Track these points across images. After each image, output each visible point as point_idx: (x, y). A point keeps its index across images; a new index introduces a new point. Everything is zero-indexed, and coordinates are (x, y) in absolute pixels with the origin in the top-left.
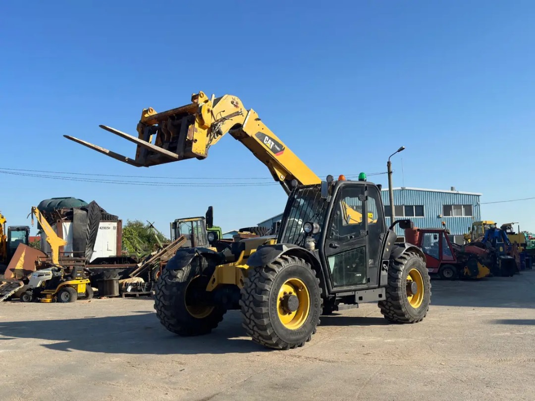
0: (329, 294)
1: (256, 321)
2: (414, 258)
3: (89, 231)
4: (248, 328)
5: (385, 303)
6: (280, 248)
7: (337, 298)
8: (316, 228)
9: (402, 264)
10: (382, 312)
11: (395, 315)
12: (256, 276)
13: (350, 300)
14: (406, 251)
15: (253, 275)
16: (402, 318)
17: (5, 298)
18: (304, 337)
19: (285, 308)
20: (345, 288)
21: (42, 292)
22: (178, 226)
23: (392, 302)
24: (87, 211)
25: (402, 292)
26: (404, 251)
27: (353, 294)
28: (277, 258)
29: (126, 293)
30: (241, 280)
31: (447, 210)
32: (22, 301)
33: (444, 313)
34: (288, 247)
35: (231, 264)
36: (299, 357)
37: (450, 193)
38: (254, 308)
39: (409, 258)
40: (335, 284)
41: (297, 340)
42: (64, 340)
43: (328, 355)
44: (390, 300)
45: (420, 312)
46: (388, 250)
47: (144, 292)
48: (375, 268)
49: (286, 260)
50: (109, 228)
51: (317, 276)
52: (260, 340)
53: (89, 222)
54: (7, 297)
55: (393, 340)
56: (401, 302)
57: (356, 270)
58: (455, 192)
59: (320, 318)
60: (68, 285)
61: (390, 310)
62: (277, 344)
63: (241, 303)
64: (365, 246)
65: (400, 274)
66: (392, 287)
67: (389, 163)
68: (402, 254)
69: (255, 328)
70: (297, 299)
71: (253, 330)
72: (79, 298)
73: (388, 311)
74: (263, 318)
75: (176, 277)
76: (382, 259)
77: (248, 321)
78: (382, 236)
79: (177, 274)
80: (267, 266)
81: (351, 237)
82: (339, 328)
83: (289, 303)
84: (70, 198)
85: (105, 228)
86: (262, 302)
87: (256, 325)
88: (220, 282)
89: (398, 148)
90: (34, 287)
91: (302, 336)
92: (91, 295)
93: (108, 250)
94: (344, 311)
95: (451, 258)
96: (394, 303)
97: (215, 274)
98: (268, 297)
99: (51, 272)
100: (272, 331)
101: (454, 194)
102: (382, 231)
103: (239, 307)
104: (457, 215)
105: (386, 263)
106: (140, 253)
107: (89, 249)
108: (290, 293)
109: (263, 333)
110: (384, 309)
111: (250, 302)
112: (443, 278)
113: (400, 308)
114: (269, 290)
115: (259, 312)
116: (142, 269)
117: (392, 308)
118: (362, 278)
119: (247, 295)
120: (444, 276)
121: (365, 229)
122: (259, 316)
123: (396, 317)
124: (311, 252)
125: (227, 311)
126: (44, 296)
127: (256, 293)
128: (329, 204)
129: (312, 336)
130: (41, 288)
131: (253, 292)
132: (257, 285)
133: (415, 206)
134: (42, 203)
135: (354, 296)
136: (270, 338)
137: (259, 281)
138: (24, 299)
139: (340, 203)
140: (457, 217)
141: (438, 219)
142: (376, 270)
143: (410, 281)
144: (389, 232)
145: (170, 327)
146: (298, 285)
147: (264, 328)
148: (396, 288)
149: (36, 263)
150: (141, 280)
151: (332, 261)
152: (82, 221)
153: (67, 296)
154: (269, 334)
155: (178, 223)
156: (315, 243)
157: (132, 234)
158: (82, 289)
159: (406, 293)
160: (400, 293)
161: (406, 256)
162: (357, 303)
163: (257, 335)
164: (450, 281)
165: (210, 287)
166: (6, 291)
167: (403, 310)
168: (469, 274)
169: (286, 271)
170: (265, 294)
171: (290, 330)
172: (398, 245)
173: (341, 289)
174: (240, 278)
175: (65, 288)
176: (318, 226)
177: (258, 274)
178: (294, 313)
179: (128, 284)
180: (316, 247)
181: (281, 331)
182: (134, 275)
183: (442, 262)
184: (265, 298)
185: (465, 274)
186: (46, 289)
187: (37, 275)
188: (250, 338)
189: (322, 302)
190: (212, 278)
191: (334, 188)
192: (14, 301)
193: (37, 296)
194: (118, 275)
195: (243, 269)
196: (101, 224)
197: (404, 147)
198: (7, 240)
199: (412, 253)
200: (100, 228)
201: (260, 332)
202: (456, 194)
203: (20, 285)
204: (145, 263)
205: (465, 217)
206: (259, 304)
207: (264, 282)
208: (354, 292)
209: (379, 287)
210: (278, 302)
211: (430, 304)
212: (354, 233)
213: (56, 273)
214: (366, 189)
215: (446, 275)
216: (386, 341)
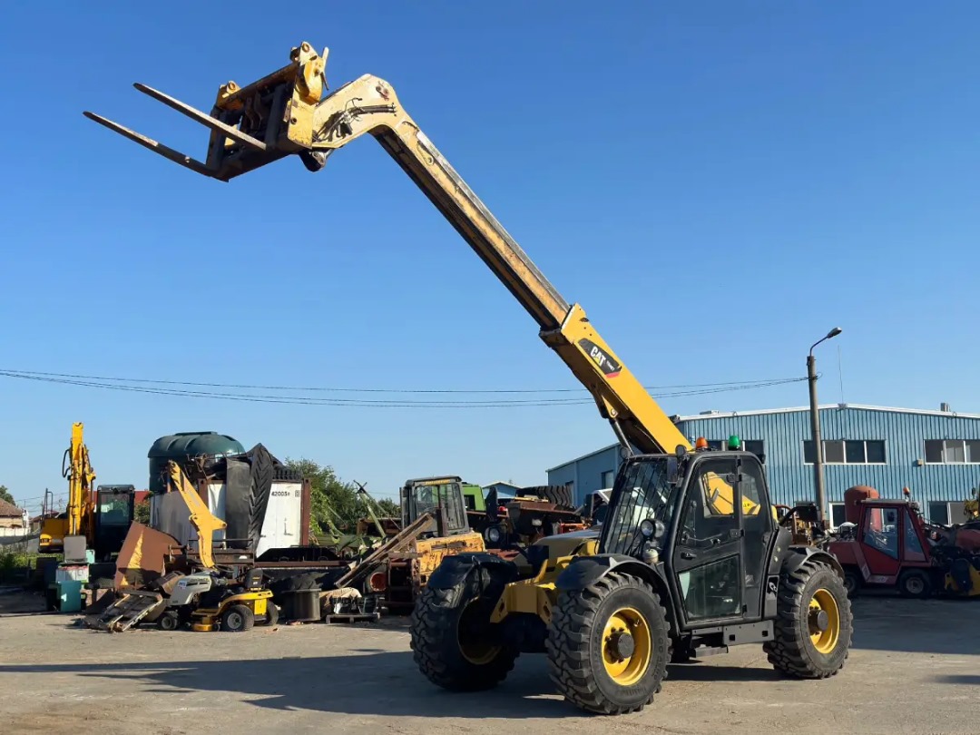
0: (681, 631)
1: (571, 671)
2: (822, 570)
3: (254, 498)
4: (559, 683)
5: (774, 645)
6: (606, 562)
7: (694, 638)
8: (660, 529)
9: (801, 581)
10: (771, 659)
11: (790, 665)
12: (570, 604)
13: (715, 641)
14: (809, 559)
15: (565, 601)
16: (802, 669)
17: (133, 623)
18: (644, 697)
19: (613, 653)
20: (706, 622)
21: (194, 613)
22: (413, 494)
23: (786, 644)
24: (250, 463)
25: (801, 628)
26: (805, 561)
27: (720, 631)
28: (602, 578)
29: (333, 616)
30: (545, 608)
31: (933, 449)
32: (159, 628)
33: (878, 662)
34: (618, 561)
35: (527, 581)
36: (635, 725)
37: (939, 416)
38: (568, 652)
39: (813, 572)
40: (691, 615)
41: (633, 701)
42: (275, 693)
43: (677, 723)
44: (781, 639)
45: (832, 660)
46: (776, 559)
47: (363, 614)
48: (756, 590)
49: (615, 579)
50: (286, 494)
51: (662, 603)
52: (576, 700)
53: (253, 483)
54: (137, 620)
55: (781, 705)
56: (799, 644)
57: (725, 592)
58: (950, 414)
59: (668, 667)
60: (239, 602)
61: (782, 657)
62: (602, 707)
63: (547, 643)
64: (738, 554)
65: (798, 598)
66: (784, 620)
67: (810, 360)
68: (801, 566)
69: (570, 683)
70: (631, 639)
71: (566, 684)
72: (257, 624)
73: (779, 658)
74: (581, 667)
75: (444, 600)
76: (767, 575)
77: (559, 671)
78: (767, 537)
79: (446, 595)
80: (586, 590)
81: (715, 541)
82: (698, 685)
83: (620, 645)
84: (209, 433)
85: (280, 494)
86: (580, 644)
87: (571, 677)
88: (513, 610)
89: (830, 330)
90: (179, 603)
91: (639, 695)
92: (275, 618)
93: (285, 534)
94: (707, 657)
95: (921, 557)
96: (789, 645)
97: (504, 597)
98: (588, 636)
99: (209, 578)
100: (595, 687)
101: (948, 417)
102: (767, 529)
103: (545, 650)
104: (955, 460)
105: (774, 580)
106: (336, 538)
107: (253, 532)
108: (621, 630)
109: (582, 690)
110: (772, 653)
111: (562, 643)
112: (906, 595)
113: (797, 653)
114: (589, 625)
115: (577, 659)
116: (356, 572)
117: (784, 654)
118: (734, 605)
119: (557, 633)
120: (906, 590)
121: (737, 527)
122: (576, 664)
123: (792, 668)
124: (652, 567)
125: (521, 654)
126: (199, 619)
127: (570, 629)
128: (680, 490)
129: (655, 695)
130: (192, 605)
131: (566, 629)
132: (573, 618)
133: (868, 442)
134: (158, 443)
135: (721, 635)
136: (592, 697)
137: (575, 611)
138: (164, 625)
139: (700, 480)
140: (952, 463)
141: (914, 468)
142: (757, 593)
143: (816, 608)
144: (778, 530)
145: (435, 678)
146: (633, 617)
147: (584, 682)
148: (791, 622)
149: (166, 557)
150: (356, 593)
151: (685, 579)
152: (242, 481)
153: (237, 620)
154: (591, 691)
155: (413, 488)
156: (658, 551)
157: (320, 502)
158: (261, 608)
159: (807, 630)
160: (797, 629)
161: (808, 569)
162: (726, 646)
163: (571, 692)
164: (919, 601)
165: (496, 617)
166: (133, 610)
167: (804, 657)
168: (954, 587)
169: (615, 598)
170: (585, 632)
171: (622, 687)
172: (794, 549)
173: (699, 623)
174: (543, 605)
175: (233, 607)
176: (663, 527)
177: (573, 600)
178: (627, 661)
179: (335, 599)
180: (660, 558)
181: (609, 689)
182: (342, 583)
183: (903, 564)
184: (584, 637)
185: (946, 587)
186: (201, 606)
187: (186, 583)
188: (561, 698)
189: (670, 644)
190: (500, 602)
191: (686, 464)
192: (147, 628)
193: (184, 618)
194: (315, 584)
195: (548, 591)
196: (275, 487)
197: (839, 329)
198: (95, 511)
199: (818, 564)
200: (273, 494)
201: (576, 687)
202: (952, 417)
203: (156, 601)
204: (361, 562)
205: (969, 463)
206: (576, 646)
207: (582, 614)
208: (720, 628)
209: (763, 619)
210: (604, 643)
211: (849, 647)
212: (720, 535)
213: (217, 580)
214: (739, 464)
215: (911, 588)
216: (769, 705)
